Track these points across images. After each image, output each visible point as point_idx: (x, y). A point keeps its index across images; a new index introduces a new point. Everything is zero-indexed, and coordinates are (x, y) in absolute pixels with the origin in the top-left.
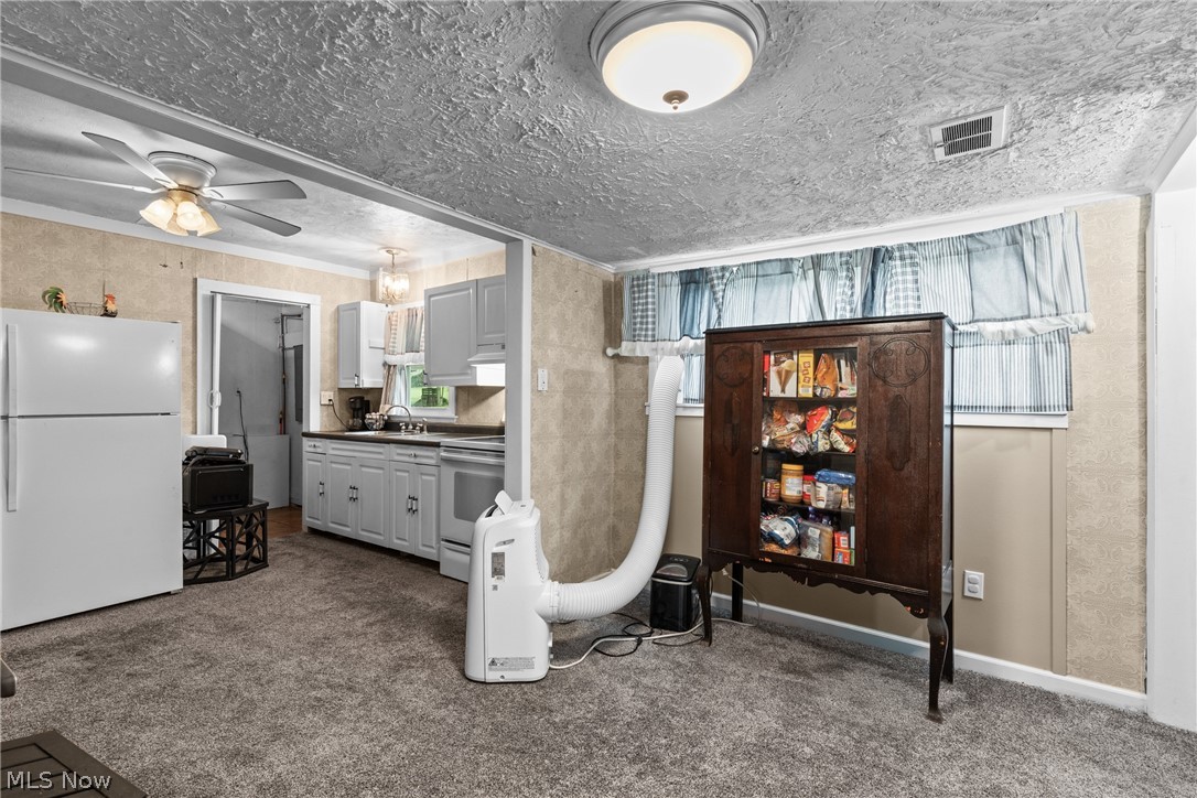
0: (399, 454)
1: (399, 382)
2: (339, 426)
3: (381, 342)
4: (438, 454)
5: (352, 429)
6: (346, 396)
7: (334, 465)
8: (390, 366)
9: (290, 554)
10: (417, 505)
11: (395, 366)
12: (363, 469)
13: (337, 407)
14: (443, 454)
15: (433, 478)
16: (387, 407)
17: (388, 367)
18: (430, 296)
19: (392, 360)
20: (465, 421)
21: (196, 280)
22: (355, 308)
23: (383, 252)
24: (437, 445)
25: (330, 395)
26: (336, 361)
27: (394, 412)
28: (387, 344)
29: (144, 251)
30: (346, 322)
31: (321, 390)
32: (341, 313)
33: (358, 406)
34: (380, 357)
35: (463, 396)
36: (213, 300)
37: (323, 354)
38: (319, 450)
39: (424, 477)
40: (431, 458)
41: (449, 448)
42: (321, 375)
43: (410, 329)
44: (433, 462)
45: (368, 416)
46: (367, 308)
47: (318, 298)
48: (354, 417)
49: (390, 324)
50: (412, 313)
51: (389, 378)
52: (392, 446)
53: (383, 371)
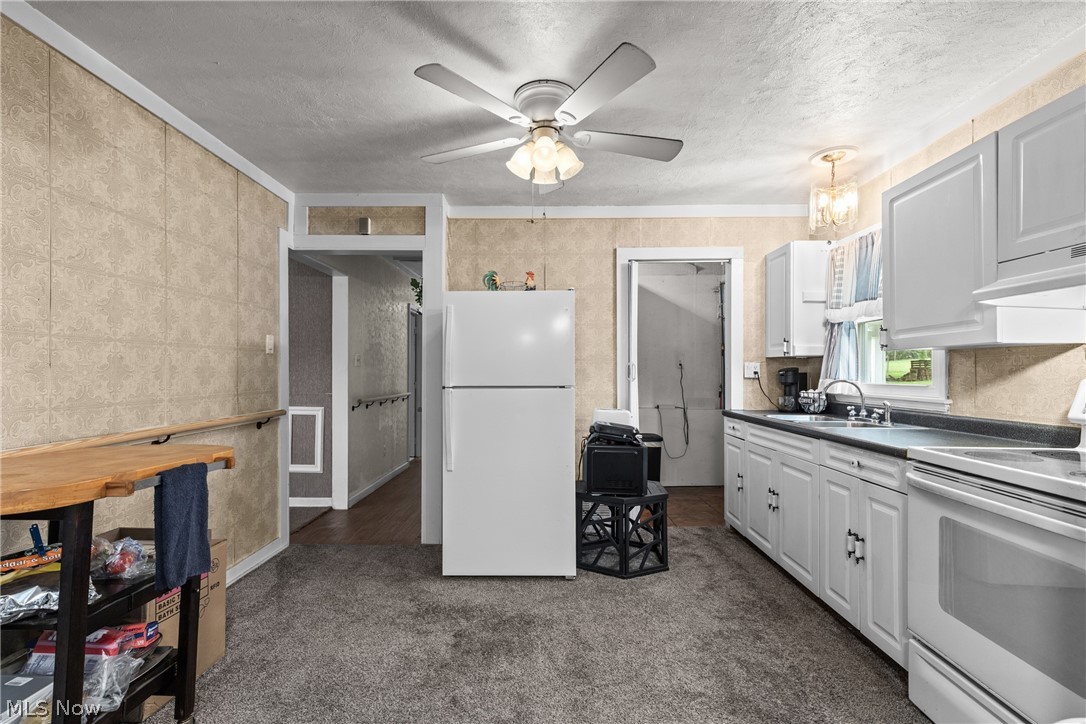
0: (833, 458)
1: (846, 346)
2: (767, 405)
3: (820, 294)
4: (903, 472)
5: (782, 411)
6: (776, 367)
7: (753, 456)
8: (833, 325)
9: (699, 557)
10: (863, 549)
11: (839, 324)
12: (786, 469)
13: (764, 381)
14: (912, 475)
15: (893, 513)
16: (829, 381)
17: (831, 326)
18: (892, 201)
19: (835, 316)
20: (968, 408)
21: (615, 250)
22: (784, 252)
23: (817, 161)
24: (901, 455)
25: (755, 366)
26: (763, 325)
27: (838, 389)
28: (829, 294)
29: (574, 230)
30: (774, 272)
31: (745, 361)
32: (769, 264)
33: (790, 380)
34: (820, 314)
35: (964, 366)
36: (630, 268)
37: (746, 316)
38: (738, 434)
39: (876, 506)
40: (890, 475)
41: (926, 465)
42: (744, 341)
43: (862, 267)
44: (894, 484)
45: (803, 394)
46: (801, 249)
47: (740, 250)
48: (785, 394)
49: (834, 266)
50: (866, 243)
51: (831, 343)
52: (823, 443)
53: (824, 333)
